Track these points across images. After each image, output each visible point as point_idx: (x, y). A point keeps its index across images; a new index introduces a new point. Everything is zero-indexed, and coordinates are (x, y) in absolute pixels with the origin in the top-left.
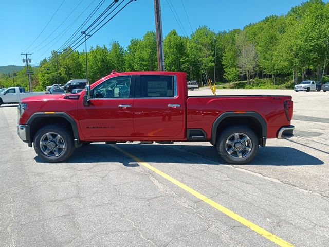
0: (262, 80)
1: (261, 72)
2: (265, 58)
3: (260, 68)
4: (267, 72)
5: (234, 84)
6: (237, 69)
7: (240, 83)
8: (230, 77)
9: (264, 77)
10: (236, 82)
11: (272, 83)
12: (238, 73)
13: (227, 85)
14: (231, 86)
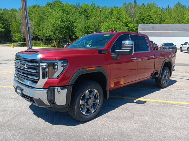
0: (37, 42)
1: (36, 37)
2: (38, 29)
3: (35, 35)
4: (40, 37)
5: (20, 44)
6: (22, 34)
7: (23, 43)
8: (17, 39)
9: (38, 40)
10: (21, 42)
11: (44, 44)
12: (22, 37)
13: (15, 44)
14: (18, 45)
